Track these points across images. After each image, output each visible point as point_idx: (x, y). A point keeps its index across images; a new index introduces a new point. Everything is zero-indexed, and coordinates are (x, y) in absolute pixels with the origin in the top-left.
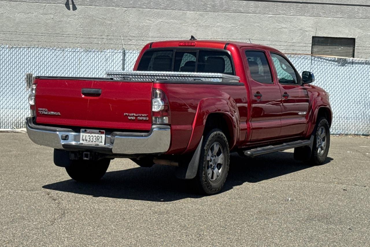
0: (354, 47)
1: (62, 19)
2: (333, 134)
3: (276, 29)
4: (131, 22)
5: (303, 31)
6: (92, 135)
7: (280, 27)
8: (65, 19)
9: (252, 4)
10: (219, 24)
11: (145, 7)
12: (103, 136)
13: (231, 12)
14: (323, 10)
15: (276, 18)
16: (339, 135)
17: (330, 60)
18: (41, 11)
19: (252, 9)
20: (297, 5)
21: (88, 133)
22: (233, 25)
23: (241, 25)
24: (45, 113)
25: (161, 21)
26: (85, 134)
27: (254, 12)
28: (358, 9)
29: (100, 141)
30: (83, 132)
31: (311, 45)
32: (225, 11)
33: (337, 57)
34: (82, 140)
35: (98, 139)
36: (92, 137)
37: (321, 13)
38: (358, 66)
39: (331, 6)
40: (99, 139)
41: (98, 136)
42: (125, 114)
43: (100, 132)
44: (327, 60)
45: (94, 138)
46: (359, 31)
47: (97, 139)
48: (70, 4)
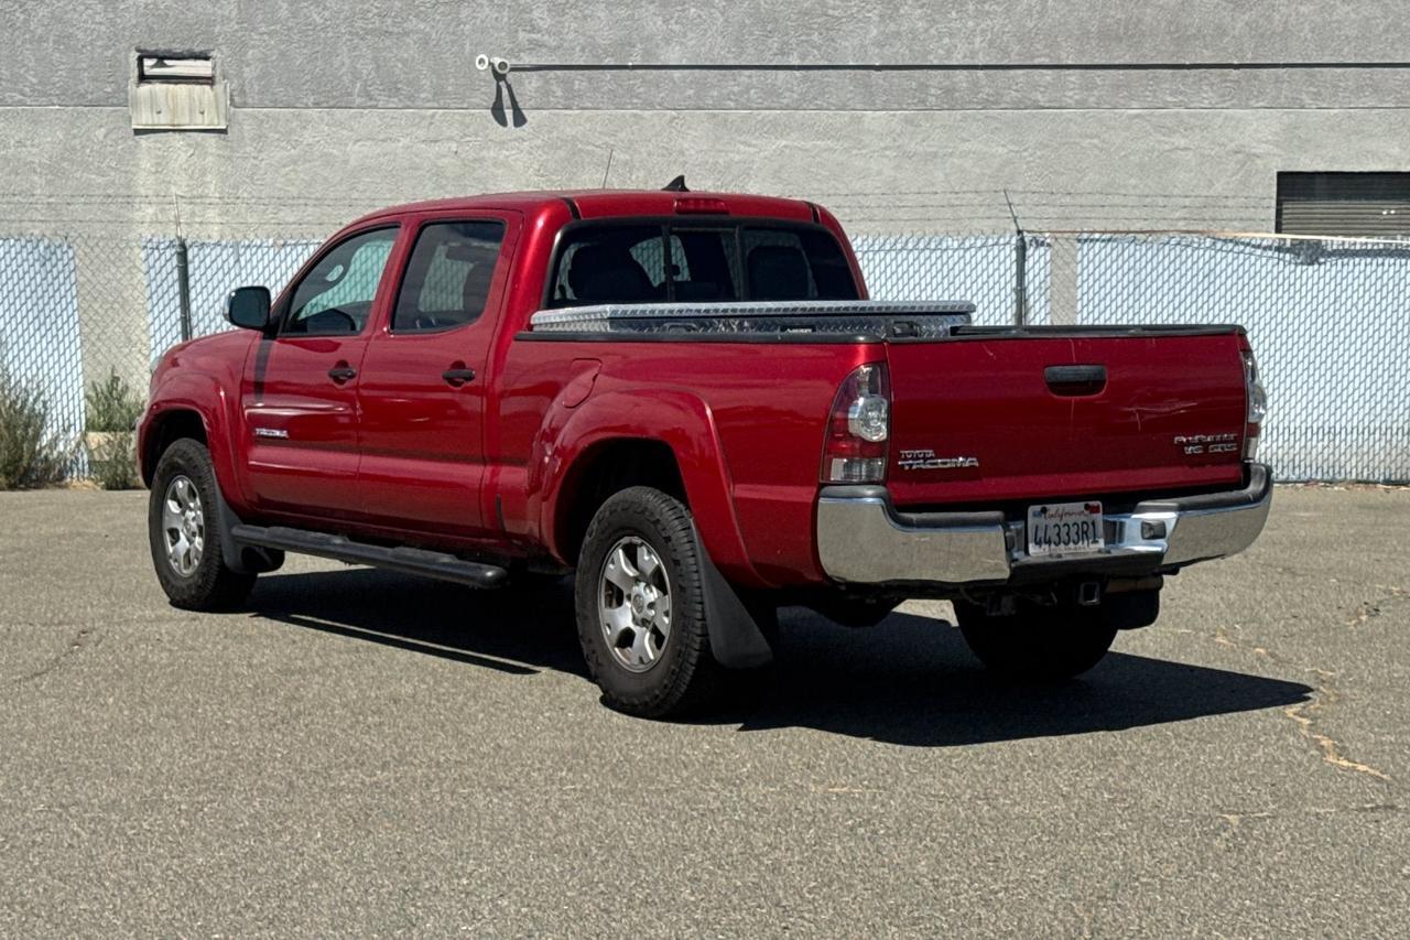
1: (484, 153)
2: (1286, 482)
3: (1156, 153)
4: (693, 152)
5: (1246, 157)
6: (1064, 520)
7: (1167, 147)
8: (492, 154)
9: (1073, 79)
10: (966, 146)
11: (732, 104)
12: (1099, 519)
13: (1003, 106)
14: (1312, 84)
15: (1154, 119)
16: (1306, 483)
17: (1267, 248)
18: (422, 133)
19: (1073, 94)
20: (1223, 74)
21: (1052, 516)
22: (1012, 147)
23: (1041, 145)
24: (923, 466)
25: (785, 146)
26: (1042, 523)
27: (1081, 104)
29: (1091, 539)
30: (1035, 516)
31: (1267, 202)
32: (986, 104)
35: (1083, 532)
37: (1304, 96)
38: (1363, 262)
39: (1339, 70)
40: (1086, 533)
41: (1082, 524)
43: (1089, 508)
45: (1073, 531)
47: (1080, 533)
48: (505, 109)
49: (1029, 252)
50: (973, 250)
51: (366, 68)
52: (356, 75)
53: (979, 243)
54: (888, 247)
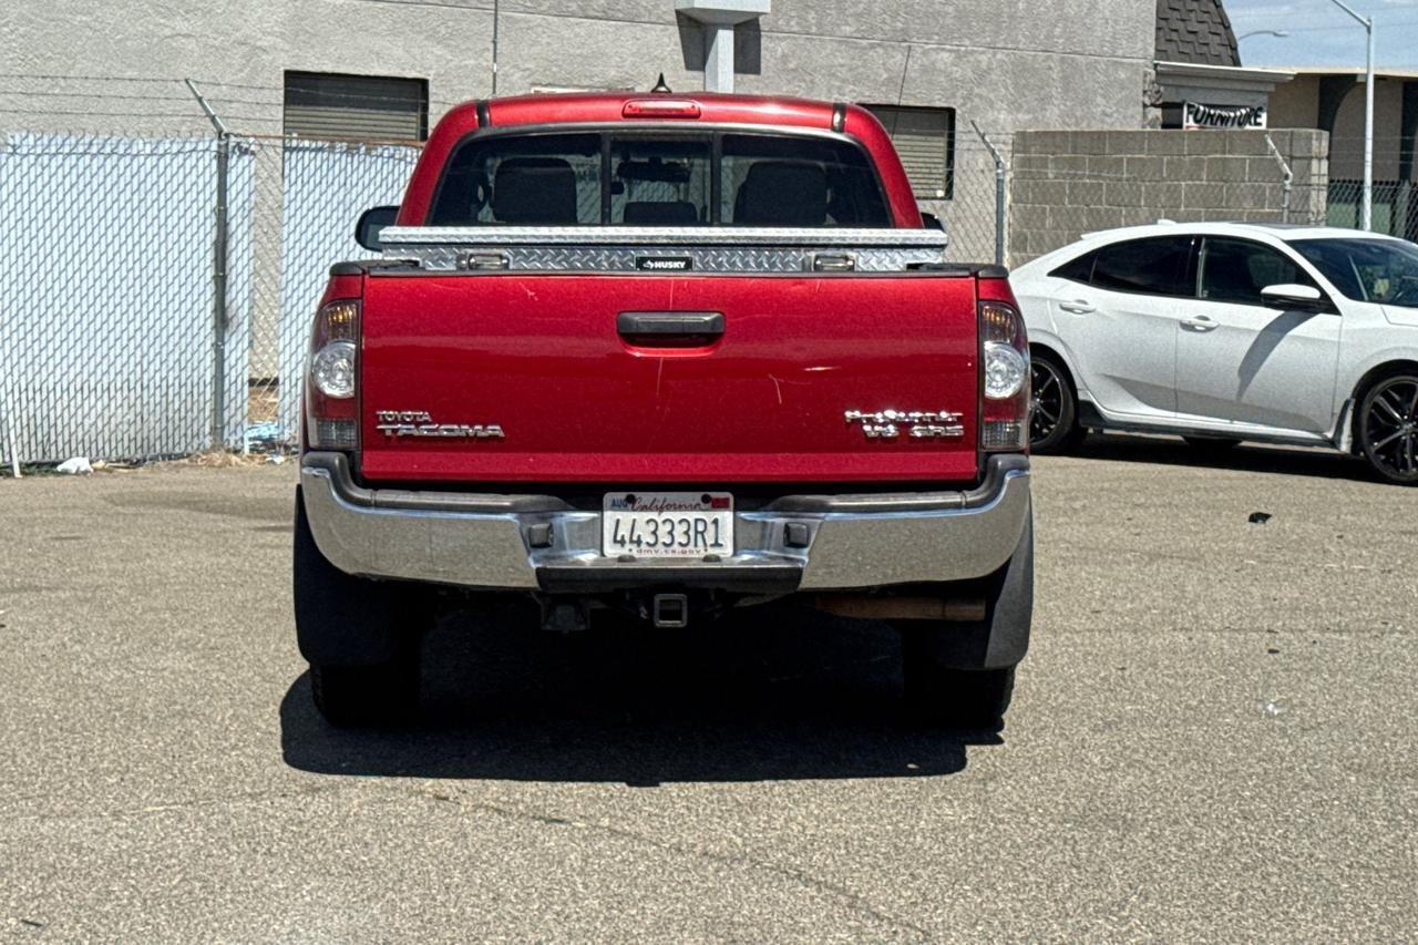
3: (156, 40)
5: (251, 49)
6: (666, 515)
7: (167, 32)
12: (726, 517)
21: (644, 508)
24: (416, 433)
26: (626, 517)
29: (710, 541)
30: (616, 506)
34: (615, 541)
35: (697, 532)
36: (668, 527)
40: (702, 533)
41: (696, 520)
42: (848, 414)
43: (706, 499)
45: (680, 529)
47: (692, 533)
49: (232, 161)
50: (168, 157)
53: (175, 149)
54: (67, 150)
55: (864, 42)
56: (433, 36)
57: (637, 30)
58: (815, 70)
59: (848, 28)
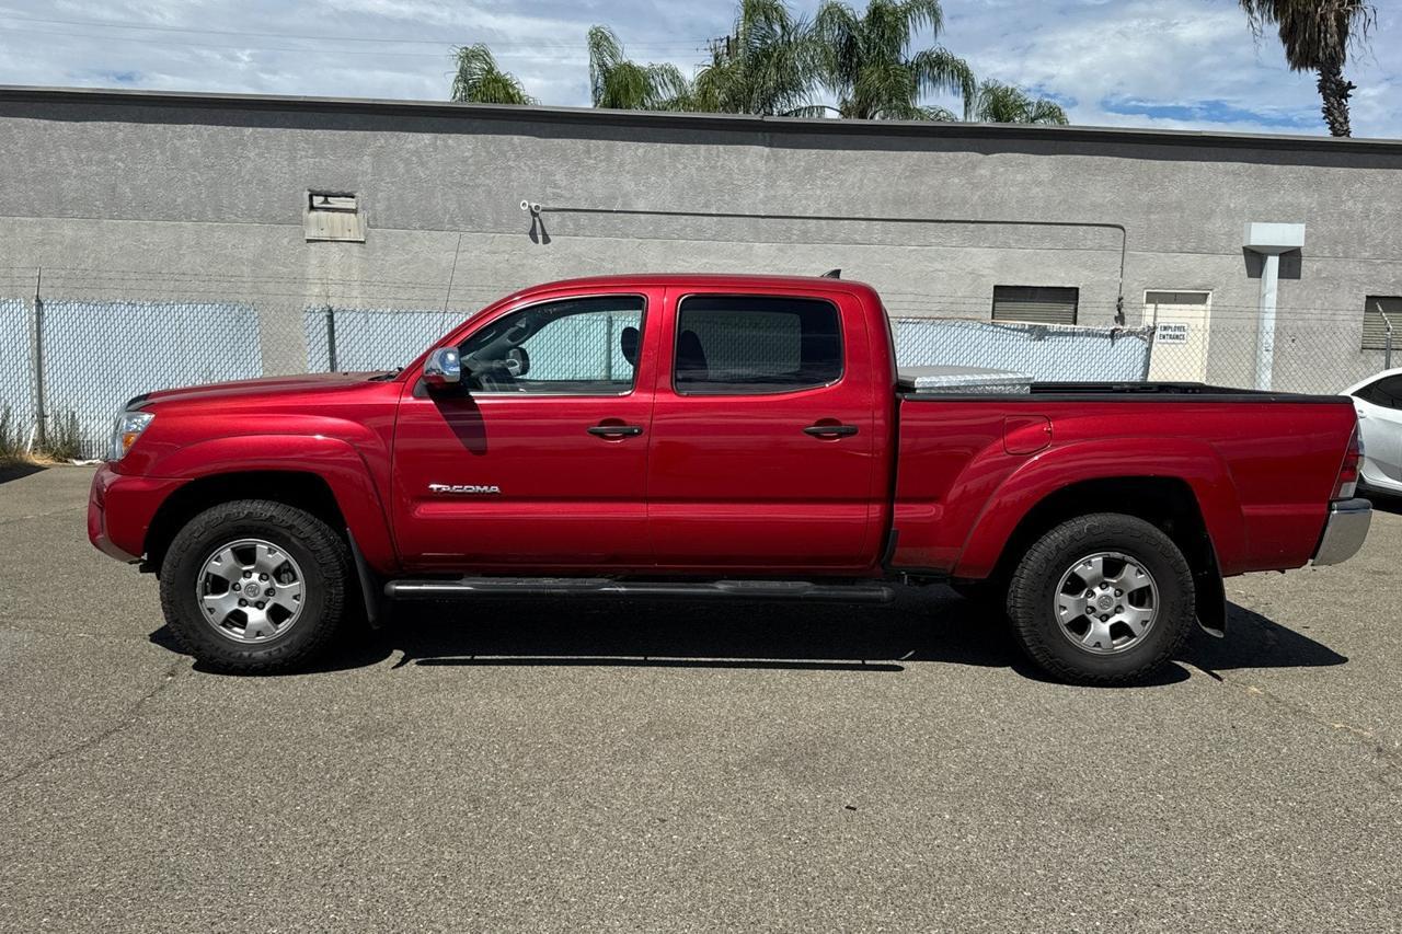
0: (1077, 304)
1: (525, 261)
3: (924, 273)
5: (976, 276)
7: (931, 269)
8: (530, 262)
10: (814, 265)
11: (676, 237)
13: (836, 242)
14: (1016, 234)
15: (924, 253)
17: (1014, 330)
18: (487, 248)
19: (877, 237)
20: (965, 227)
23: (858, 266)
27: (881, 243)
28: (1085, 232)
31: (991, 302)
32: (826, 241)
33: (1027, 323)
37: (1011, 241)
39: (1032, 226)
44: (1007, 329)
46: (1086, 273)
48: (539, 234)
51: (452, 206)
52: (446, 211)
55: (1379, 261)
56: (1084, 266)
57: (1216, 259)
58: (1341, 277)
59: (1367, 254)
